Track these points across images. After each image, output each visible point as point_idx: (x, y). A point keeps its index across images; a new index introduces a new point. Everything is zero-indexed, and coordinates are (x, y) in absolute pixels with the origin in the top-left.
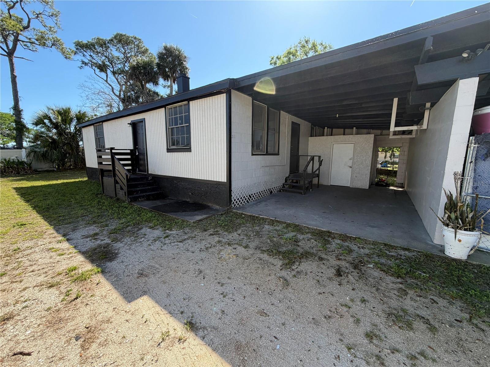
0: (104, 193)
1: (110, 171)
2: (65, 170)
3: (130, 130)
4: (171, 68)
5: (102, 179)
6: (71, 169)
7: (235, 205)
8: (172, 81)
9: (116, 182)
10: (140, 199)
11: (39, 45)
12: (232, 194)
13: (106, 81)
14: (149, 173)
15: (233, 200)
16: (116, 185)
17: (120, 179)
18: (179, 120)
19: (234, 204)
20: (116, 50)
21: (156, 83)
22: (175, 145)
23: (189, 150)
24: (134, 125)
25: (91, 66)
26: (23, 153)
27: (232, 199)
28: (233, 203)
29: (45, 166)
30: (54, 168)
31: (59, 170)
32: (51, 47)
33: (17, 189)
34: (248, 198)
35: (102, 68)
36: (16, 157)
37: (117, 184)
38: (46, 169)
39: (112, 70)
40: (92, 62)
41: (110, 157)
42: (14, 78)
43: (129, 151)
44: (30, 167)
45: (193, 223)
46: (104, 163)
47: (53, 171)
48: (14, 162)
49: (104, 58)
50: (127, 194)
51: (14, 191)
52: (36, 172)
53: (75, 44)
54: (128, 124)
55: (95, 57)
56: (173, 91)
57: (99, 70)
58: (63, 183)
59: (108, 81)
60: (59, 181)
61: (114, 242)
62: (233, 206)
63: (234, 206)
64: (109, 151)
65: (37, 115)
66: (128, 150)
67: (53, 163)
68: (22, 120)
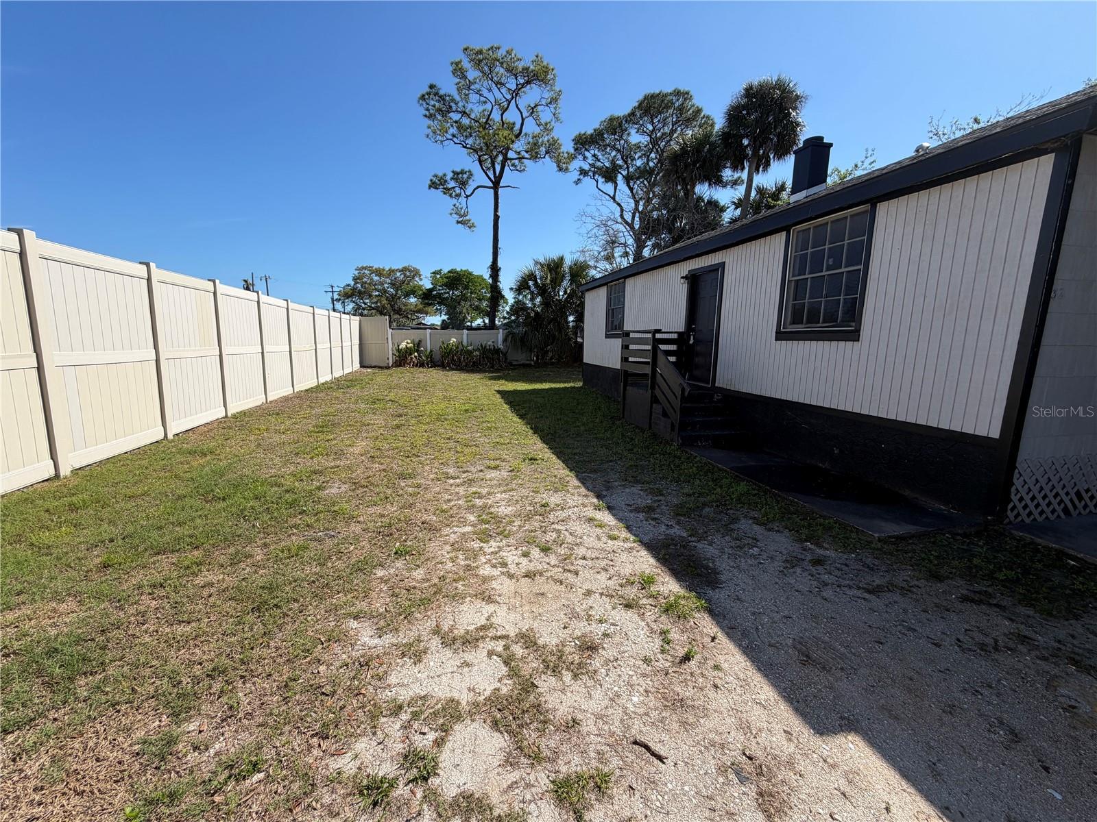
0: (623, 417)
1: (645, 375)
2: (545, 365)
3: (682, 290)
4: (755, 138)
5: (625, 389)
6: (552, 364)
7: (1018, 515)
8: (754, 168)
9: (655, 400)
10: (701, 442)
11: (530, 159)
12: (1015, 481)
13: (613, 198)
14: (716, 385)
15: (1015, 498)
16: (654, 405)
17: (663, 393)
18: (829, 258)
19: (1015, 512)
20: (637, 132)
21: (717, 181)
22: (802, 323)
23: (854, 336)
24: (694, 280)
25: (592, 175)
26: (501, 335)
27: (1013, 497)
28: (1014, 507)
29: (520, 357)
30: (531, 360)
31: (538, 365)
32: (544, 157)
33: (503, 394)
34: (1071, 500)
35: (609, 175)
36: (493, 342)
37: (656, 403)
38: (521, 363)
39: (625, 173)
40: (595, 168)
41: (649, 347)
42: (496, 218)
43: (675, 336)
44: (506, 359)
45: (880, 540)
46: (631, 359)
47: (529, 366)
48: (490, 349)
49: (614, 153)
50: (677, 429)
51: (498, 396)
52: (511, 366)
53: (573, 143)
54: (682, 278)
55: (600, 157)
56: (753, 189)
57: (603, 180)
58: (551, 389)
59: (617, 199)
60: (544, 384)
61: (693, 539)
62: (1011, 515)
63: (1012, 518)
64: (650, 335)
65: (520, 274)
66: (675, 332)
67: (531, 351)
68: (498, 283)
